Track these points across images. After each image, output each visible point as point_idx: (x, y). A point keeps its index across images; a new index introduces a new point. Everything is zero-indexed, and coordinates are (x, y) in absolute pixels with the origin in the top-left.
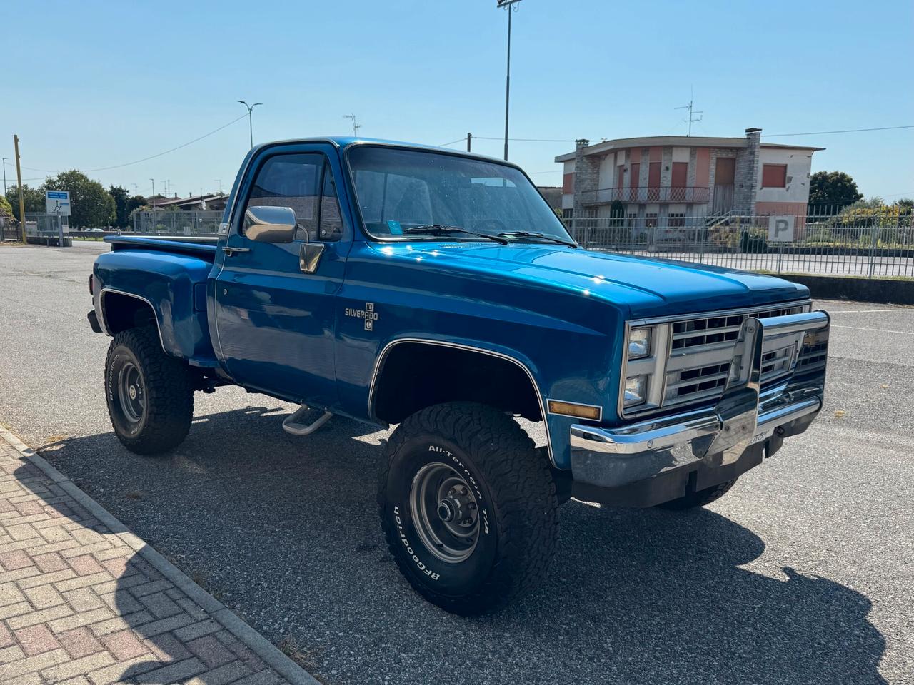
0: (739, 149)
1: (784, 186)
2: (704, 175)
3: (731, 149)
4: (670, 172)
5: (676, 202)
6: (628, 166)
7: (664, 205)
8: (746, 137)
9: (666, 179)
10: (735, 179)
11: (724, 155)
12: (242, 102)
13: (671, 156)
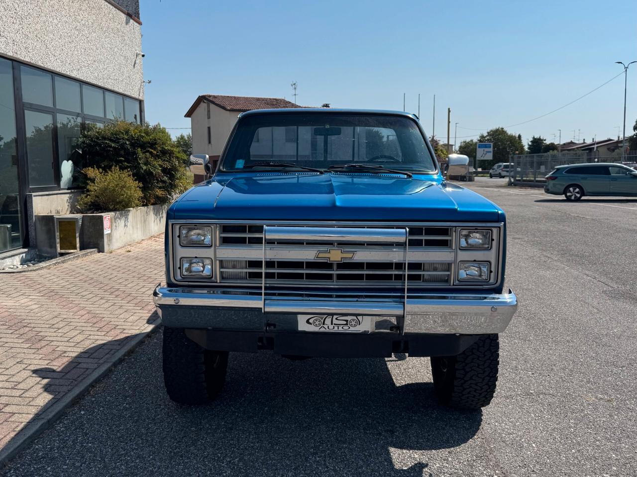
12: (619, 63)
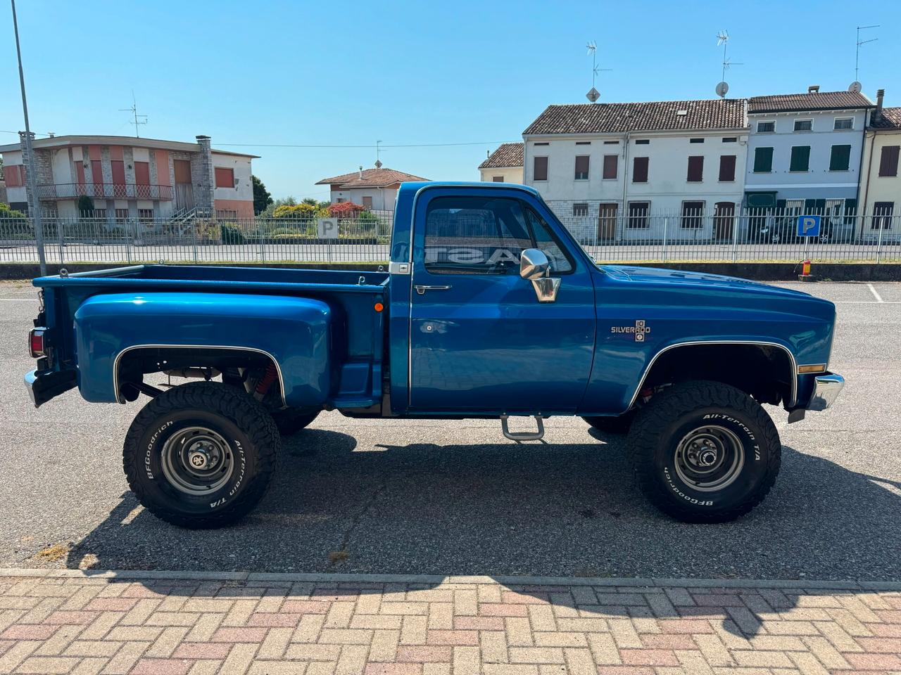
0: (191, 153)
1: (233, 187)
2: (164, 174)
3: (185, 152)
4: (133, 170)
5: (144, 198)
6: (88, 162)
7: (133, 201)
8: (197, 143)
9: (131, 177)
10: (192, 180)
11: (180, 158)
13: (132, 155)
